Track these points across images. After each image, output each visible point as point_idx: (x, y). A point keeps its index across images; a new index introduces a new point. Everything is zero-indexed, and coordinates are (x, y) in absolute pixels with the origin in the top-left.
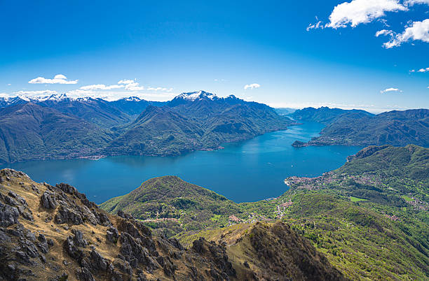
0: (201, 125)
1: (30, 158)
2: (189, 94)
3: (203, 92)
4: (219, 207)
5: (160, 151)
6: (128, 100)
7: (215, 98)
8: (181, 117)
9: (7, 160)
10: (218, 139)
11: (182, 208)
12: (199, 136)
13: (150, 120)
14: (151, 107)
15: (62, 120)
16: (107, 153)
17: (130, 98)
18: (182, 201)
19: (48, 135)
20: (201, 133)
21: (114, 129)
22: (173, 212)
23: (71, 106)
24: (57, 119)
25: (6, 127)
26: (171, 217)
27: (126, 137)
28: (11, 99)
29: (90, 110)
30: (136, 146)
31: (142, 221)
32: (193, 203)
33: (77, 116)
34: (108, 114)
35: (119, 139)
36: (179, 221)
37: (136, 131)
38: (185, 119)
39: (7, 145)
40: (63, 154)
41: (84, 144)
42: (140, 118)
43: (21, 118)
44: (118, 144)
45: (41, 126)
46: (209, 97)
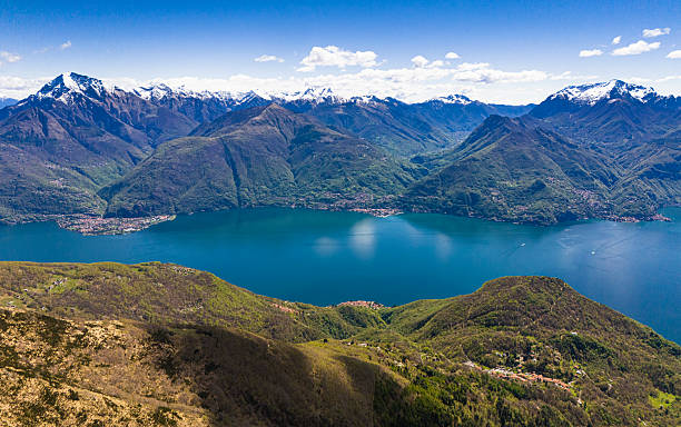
0: (609, 160)
1: (271, 202)
2: (583, 88)
3: (621, 83)
4: (671, 374)
5: (512, 212)
6: (446, 101)
7: (651, 96)
8: (562, 142)
9: (235, 202)
10: (653, 197)
11: (578, 358)
12: (602, 186)
13: (493, 146)
14: (496, 117)
15: (327, 139)
16: (404, 206)
17: (450, 98)
18: (576, 341)
19: (303, 164)
20: (610, 180)
21: (418, 160)
22: (556, 364)
23: (341, 112)
24: (318, 135)
25: (236, 146)
26: (551, 375)
27: (442, 177)
28: (241, 94)
29: (373, 121)
30: (461, 197)
31: (486, 369)
32: (603, 350)
33: (350, 130)
34: (406, 130)
35: (428, 182)
36: (569, 387)
37: (465, 168)
38: (570, 146)
39: (236, 177)
40: (327, 201)
41: (362, 184)
42: (470, 140)
43: (260, 130)
44: (426, 190)
45: (290, 148)
46: (633, 93)
